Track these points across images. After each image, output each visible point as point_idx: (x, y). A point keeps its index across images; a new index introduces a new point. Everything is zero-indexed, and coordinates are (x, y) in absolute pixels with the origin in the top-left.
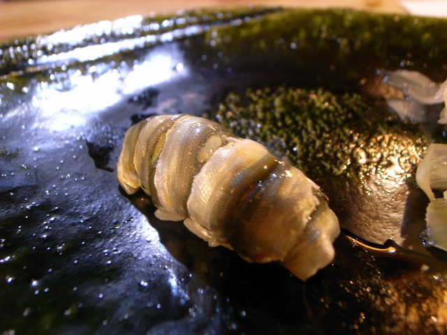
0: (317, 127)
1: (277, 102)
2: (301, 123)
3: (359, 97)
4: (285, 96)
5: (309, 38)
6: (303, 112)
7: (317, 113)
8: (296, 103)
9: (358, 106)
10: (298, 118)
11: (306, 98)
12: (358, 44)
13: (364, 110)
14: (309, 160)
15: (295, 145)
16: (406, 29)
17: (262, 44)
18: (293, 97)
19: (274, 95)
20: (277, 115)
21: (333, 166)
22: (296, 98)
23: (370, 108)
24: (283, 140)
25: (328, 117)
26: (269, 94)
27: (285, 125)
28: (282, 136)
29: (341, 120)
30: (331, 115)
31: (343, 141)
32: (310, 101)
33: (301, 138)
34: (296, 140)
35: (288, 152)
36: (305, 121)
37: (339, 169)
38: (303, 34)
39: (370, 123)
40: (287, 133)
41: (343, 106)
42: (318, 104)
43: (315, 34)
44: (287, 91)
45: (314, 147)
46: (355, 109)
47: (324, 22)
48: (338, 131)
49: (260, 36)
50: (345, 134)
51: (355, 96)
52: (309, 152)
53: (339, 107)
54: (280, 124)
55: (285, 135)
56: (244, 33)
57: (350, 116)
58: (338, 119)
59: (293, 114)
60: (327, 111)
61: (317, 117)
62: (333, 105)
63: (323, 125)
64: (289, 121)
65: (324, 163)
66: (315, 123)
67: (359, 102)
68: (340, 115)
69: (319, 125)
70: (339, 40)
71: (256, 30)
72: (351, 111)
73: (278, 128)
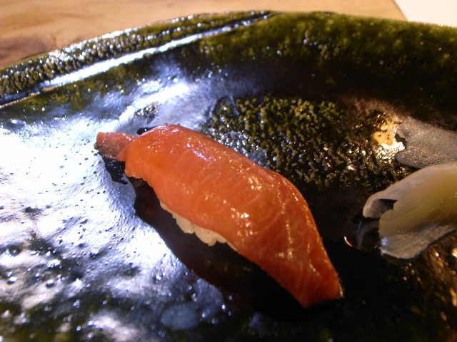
0: (295, 137)
1: (263, 112)
2: (281, 134)
3: (334, 106)
4: (270, 107)
5: (293, 45)
6: (284, 123)
7: (296, 123)
8: (278, 113)
9: (332, 115)
10: (279, 129)
11: (287, 109)
12: (337, 50)
13: (336, 118)
14: (286, 169)
15: (275, 155)
16: (380, 35)
17: (251, 52)
18: (276, 108)
19: (260, 106)
20: (262, 126)
21: (305, 174)
22: (279, 108)
23: (341, 117)
24: (264, 151)
25: (305, 128)
26: (256, 105)
27: (268, 136)
28: (265, 147)
29: (316, 130)
30: (307, 125)
31: (315, 150)
32: (291, 111)
33: (280, 149)
34: (276, 150)
35: (269, 163)
36: (285, 132)
37: (309, 176)
38: (287, 41)
39: (340, 132)
40: (269, 144)
41: (319, 116)
42: (297, 114)
43: (299, 41)
44: (271, 100)
45: (291, 156)
46: (329, 117)
47: (307, 28)
48: (312, 140)
49: (248, 44)
50: (317, 144)
51: (330, 104)
52: (286, 161)
53: (315, 116)
54: (263, 135)
55: (267, 146)
56: (234, 40)
57: (324, 125)
58: (313, 129)
59: (276, 125)
60: (304, 120)
61: (295, 127)
62: (310, 115)
63: (300, 135)
64: (271, 132)
65: (298, 172)
66: (293, 133)
67: (332, 111)
68: (316, 125)
69: (297, 135)
70: (320, 47)
71: (245, 36)
72: (325, 120)
73: (262, 139)
